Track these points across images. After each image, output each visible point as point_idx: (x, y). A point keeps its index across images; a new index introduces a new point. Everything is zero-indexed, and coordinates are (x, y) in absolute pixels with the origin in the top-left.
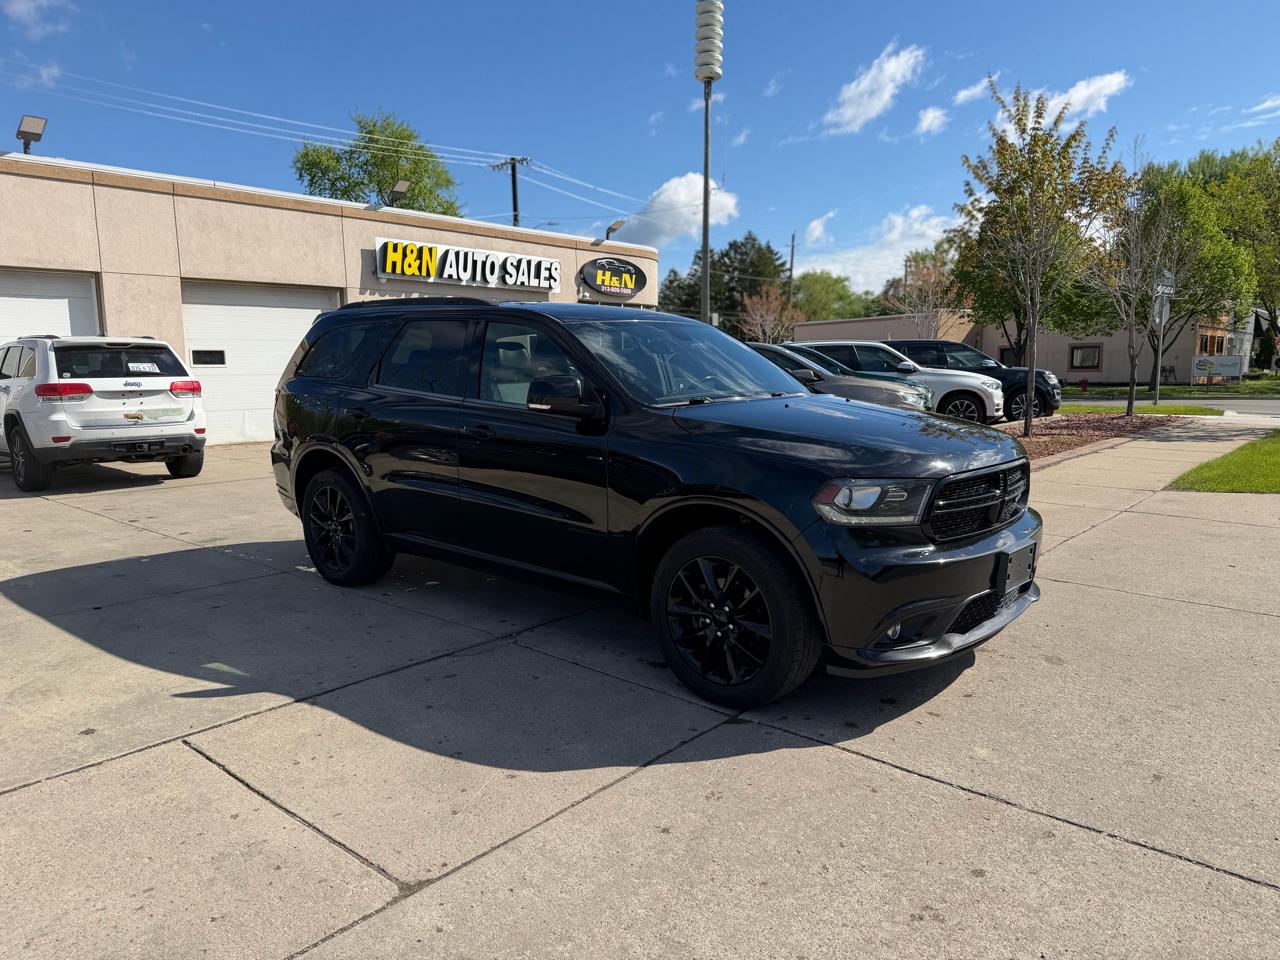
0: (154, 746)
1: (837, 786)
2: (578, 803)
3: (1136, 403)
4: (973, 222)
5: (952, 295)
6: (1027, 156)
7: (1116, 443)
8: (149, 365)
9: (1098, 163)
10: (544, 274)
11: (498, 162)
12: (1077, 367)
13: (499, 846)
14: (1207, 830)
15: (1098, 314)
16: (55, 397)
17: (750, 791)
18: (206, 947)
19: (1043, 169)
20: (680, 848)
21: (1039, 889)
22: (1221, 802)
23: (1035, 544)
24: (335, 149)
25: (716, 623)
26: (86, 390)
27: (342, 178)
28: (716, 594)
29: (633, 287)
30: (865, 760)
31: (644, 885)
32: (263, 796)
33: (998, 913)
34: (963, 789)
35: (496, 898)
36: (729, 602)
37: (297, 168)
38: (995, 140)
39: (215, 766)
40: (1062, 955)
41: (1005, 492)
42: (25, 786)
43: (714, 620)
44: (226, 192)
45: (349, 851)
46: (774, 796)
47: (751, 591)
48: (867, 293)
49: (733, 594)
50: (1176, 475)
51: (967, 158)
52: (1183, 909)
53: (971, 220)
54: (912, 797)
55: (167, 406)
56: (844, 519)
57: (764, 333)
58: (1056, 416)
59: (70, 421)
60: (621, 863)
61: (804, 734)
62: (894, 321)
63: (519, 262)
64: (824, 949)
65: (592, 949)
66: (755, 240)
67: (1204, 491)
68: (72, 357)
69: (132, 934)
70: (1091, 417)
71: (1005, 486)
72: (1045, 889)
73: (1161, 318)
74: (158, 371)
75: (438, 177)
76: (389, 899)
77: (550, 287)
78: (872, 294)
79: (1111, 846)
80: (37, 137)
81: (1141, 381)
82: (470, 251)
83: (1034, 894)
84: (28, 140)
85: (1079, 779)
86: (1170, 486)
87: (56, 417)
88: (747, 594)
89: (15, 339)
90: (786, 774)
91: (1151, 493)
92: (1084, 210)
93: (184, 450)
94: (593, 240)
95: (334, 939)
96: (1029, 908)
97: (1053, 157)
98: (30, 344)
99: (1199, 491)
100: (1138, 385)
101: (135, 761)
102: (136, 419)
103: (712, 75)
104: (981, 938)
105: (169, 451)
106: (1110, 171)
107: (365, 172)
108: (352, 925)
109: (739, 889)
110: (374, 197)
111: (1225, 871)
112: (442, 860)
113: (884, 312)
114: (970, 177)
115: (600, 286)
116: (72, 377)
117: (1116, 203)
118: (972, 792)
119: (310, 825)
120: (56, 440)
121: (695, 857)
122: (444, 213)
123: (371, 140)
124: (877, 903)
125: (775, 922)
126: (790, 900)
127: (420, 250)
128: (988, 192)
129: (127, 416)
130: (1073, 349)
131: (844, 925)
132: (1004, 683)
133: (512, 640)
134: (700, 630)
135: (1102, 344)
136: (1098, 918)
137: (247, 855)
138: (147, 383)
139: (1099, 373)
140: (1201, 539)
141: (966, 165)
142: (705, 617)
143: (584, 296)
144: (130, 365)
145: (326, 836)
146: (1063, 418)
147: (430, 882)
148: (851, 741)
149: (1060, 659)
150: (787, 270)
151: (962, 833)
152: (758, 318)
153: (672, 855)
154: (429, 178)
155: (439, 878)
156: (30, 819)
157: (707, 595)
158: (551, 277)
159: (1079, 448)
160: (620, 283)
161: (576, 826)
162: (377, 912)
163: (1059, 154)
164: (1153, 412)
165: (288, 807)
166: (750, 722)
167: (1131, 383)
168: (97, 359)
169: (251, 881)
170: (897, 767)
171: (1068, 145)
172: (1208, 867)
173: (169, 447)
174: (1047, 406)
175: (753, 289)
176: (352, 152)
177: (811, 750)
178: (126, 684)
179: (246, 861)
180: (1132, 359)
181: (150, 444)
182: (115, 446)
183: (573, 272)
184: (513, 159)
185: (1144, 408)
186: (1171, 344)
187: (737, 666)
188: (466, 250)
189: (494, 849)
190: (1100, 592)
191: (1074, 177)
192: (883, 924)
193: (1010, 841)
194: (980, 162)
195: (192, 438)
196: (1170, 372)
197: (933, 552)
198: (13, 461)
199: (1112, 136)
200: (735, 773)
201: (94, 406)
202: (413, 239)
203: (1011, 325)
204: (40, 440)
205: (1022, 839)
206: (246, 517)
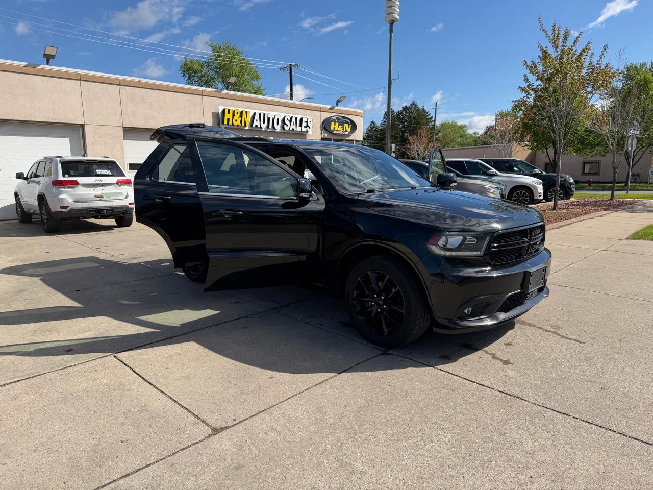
0: (100, 358)
1: (434, 388)
2: (303, 392)
3: (616, 193)
4: (529, 96)
5: (518, 135)
6: (558, 60)
7: (603, 214)
8: (107, 171)
9: (597, 64)
10: (304, 124)
11: (283, 66)
12: (586, 173)
13: (262, 412)
14: (626, 416)
15: (598, 145)
16: (61, 187)
17: (389, 389)
18: (118, 454)
19: (567, 68)
20: (352, 416)
21: (533, 443)
22: (636, 402)
23: (546, 267)
24: (201, 60)
25: (377, 304)
26: (76, 183)
27: (204, 76)
28: (377, 290)
29: (349, 131)
30: (450, 375)
31: (331, 433)
32: (150, 383)
33: (510, 454)
34: (499, 391)
35: (258, 437)
36: (384, 294)
37: (182, 71)
38: (541, 52)
39: (128, 368)
40: (541, 476)
41: (530, 240)
42: (38, 375)
43: (377, 303)
44: (145, 84)
45: (189, 411)
46: (402, 391)
47: (395, 289)
48: (475, 133)
49: (386, 289)
50: (634, 231)
51: (526, 62)
52: (608, 456)
53: (527, 95)
54: (472, 394)
55: (115, 191)
56: (443, 253)
57: (419, 155)
58: (572, 199)
59: (68, 198)
60: (321, 422)
61: (420, 362)
62: (487, 148)
63: (291, 118)
64: (419, 469)
65: (303, 463)
66: (416, 105)
67: (648, 240)
68: (69, 167)
69: (84, 447)
70: (591, 200)
71: (530, 237)
72: (536, 443)
73: (632, 147)
74: (111, 174)
75: (252, 75)
76: (207, 436)
77: (307, 131)
78: (478, 134)
79: (574, 423)
80: (53, 57)
81: (619, 181)
82: (266, 113)
83: (530, 445)
84: (49, 58)
85: (561, 388)
86: (630, 237)
87: (62, 196)
88: (394, 289)
89: (43, 158)
90: (409, 380)
91: (619, 241)
92: (589, 90)
93: (124, 213)
94: (330, 106)
95: (179, 453)
96: (527, 452)
97: (573, 61)
98: (50, 160)
99: (645, 240)
100: (618, 183)
101: (91, 365)
102: (100, 197)
103: (393, 19)
104: (500, 466)
105: (116, 214)
106: (604, 68)
107: (216, 72)
108: (188, 447)
109: (379, 437)
110: (220, 86)
111: (633, 438)
112: (234, 418)
113: (484, 144)
114: (527, 72)
115: (333, 130)
116: (69, 176)
117: (606, 86)
118: (504, 393)
119: (171, 398)
120: (62, 208)
121: (358, 420)
122: (255, 93)
123: (219, 56)
124: (449, 446)
125: (395, 454)
126: (404, 443)
127: (241, 113)
128: (536, 80)
129: (96, 196)
130: (584, 164)
131: (431, 457)
132: (527, 338)
133: (278, 311)
134: (369, 308)
135: (600, 161)
136: (562, 459)
137: (141, 412)
138: (105, 180)
139: (598, 177)
140: (643, 265)
141: (525, 65)
142: (372, 302)
143: (324, 136)
144: (97, 171)
145: (179, 404)
146: (576, 200)
147: (227, 428)
148: (443, 366)
149: (558, 327)
150: (432, 121)
151: (496, 413)
152: (415, 147)
153: (347, 419)
154: (248, 75)
155: (231, 426)
156: (40, 391)
157: (373, 291)
158: (307, 126)
159: (583, 216)
160: (343, 129)
161: (301, 403)
162: (200, 441)
163: (576, 59)
164: (625, 197)
165: (162, 389)
166: (393, 354)
167: (614, 182)
168: (81, 168)
169: (141, 424)
170: (466, 379)
171: (581, 55)
172: (624, 435)
173: (116, 212)
174: (567, 194)
175: (413, 132)
176: (209, 62)
177: (423, 369)
178: (89, 327)
179: (140, 414)
180: (614, 169)
181: (107, 210)
182: (90, 211)
183: (319, 123)
184: (290, 65)
185: (620, 195)
186: (638, 161)
187: (388, 326)
188: (264, 112)
189: (259, 413)
190: (584, 292)
191: (584, 72)
192: (450, 457)
193: (521, 418)
194: (533, 64)
195: (127, 207)
196: (637, 176)
197: (490, 270)
198: (42, 218)
199: (605, 49)
200: (383, 380)
201: (80, 191)
202: (237, 107)
203: (551, 150)
204: (54, 207)
205: (527, 418)
206: (152, 247)
